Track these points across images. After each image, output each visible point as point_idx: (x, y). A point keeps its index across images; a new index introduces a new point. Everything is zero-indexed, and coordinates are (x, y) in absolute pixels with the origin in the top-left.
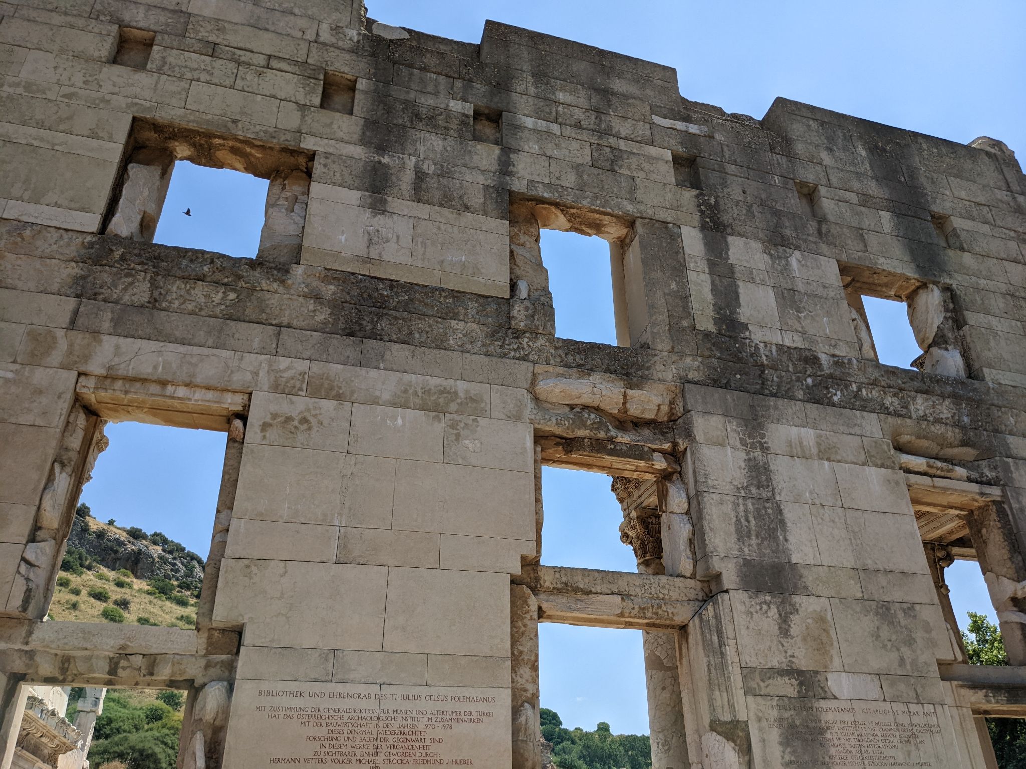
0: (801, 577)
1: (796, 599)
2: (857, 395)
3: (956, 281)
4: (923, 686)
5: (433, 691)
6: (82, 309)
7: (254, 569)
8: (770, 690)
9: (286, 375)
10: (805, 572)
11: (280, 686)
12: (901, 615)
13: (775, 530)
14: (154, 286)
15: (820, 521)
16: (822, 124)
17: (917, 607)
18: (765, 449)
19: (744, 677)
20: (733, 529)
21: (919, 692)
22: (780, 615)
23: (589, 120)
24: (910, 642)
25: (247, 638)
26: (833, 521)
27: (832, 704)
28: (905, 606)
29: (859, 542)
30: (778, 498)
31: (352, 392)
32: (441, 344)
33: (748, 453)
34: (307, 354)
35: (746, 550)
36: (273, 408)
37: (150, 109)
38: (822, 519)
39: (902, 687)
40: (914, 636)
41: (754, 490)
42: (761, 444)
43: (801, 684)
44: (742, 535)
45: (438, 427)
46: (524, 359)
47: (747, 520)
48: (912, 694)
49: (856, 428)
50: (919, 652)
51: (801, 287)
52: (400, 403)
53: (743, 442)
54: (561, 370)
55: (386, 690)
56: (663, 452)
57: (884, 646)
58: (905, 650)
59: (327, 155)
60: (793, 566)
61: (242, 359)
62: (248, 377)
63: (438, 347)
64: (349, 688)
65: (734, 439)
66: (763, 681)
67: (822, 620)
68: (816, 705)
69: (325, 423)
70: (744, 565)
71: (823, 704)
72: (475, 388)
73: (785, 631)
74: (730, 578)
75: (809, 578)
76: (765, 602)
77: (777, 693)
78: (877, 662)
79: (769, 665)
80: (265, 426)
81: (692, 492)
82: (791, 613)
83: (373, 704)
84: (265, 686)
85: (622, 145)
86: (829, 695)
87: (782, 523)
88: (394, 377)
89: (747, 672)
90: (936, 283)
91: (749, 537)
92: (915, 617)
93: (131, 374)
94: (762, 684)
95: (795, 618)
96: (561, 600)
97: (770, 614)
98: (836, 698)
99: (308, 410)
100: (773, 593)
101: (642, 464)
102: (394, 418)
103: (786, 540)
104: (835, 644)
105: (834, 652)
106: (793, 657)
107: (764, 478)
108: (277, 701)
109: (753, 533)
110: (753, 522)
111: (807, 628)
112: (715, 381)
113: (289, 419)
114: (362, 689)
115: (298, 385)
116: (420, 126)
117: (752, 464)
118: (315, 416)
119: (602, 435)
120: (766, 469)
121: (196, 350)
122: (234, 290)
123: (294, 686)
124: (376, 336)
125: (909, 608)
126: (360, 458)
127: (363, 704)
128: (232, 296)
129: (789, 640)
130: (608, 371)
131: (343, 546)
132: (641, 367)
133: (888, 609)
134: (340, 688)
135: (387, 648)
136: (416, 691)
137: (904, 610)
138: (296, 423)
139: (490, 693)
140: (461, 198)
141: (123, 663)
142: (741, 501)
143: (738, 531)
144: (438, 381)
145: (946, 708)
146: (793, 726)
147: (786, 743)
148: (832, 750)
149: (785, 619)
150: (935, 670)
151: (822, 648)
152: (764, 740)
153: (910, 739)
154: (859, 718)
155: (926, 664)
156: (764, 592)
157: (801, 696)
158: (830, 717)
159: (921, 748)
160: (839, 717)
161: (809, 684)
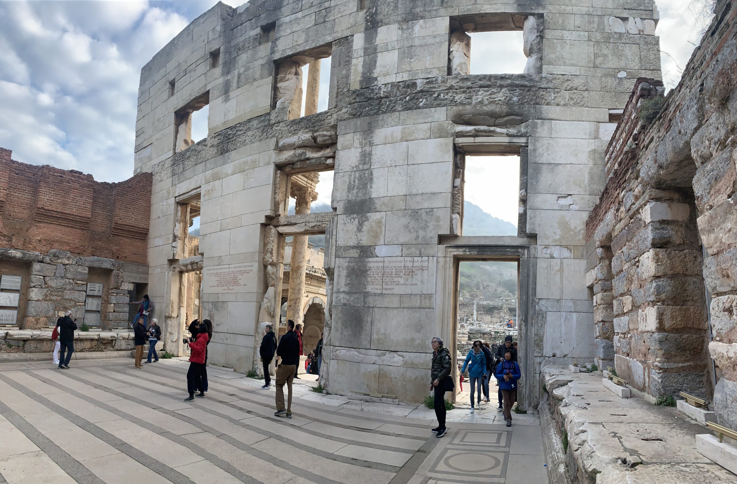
0: (374, 204)
1: (369, 214)
4: (425, 249)
8: (347, 255)
10: (377, 201)
12: (424, 215)
13: (367, 184)
15: (392, 174)
17: (435, 210)
18: (371, 144)
19: (336, 250)
20: (346, 187)
21: (422, 251)
22: (359, 222)
24: (425, 227)
26: (400, 173)
27: (375, 259)
28: (428, 210)
29: (411, 181)
30: (372, 167)
33: (362, 148)
35: (350, 196)
38: (394, 173)
39: (413, 250)
40: (428, 224)
41: (361, 167)
42: (370, 141)
43: (361, 252)
44: (350, 188)
47: (354, 182)
48: (418, 252)
49: (430, 118)
50: (429, 232)
51: (417, 42)
53: (361, 143)
57: (410, 231)
58: (421, 232)
60: (371, 199)
65: (357, 144)
66: (344, 251)
67: (379, 222)
68: (367, 260)
70: (348, 203)
71: (370, 259)
73: (359, 230)
74: (340, 209)
75: (378, 204)
76: (353, 218)
77: (349, 256)
78: (402, 240)
79: (349, 245)
82: (365, 221)
83: (228, 270)
84: (208, 268)
86: (374, 255)
87: (371, 180)
89: (338, 248)
91: (353, 190)
92: (432, 215)
94: (344, 253)
95: (366, 223)
97: (354, 223)
98: (377, 257)
100: (358, 214)
103: (371, 188)
104: (383, 233)
105: (382, 237)
106: (361, 240)
107: (367, 159)
109: (356, 187)
110: (357, 182)
111: (371, 227)
112: (354, 115)
117: (363, 153)
120: (370, 154)
125: (430, 211)
129: (361, 233)
130: (306, 127)
131: (221, 226)
132: (320, 120)
133: (417, 213)
134: (221, 266)
136: (236, 265)
137: (427, 212)
142: (353, 173)
145: (435, 258)
146: (353, 269)
147: (348, 276)
148: (369, 279)
149: (361, 224)
150: (436, 240)
151: (376, 236)
152: (339, 275)
153: (411, 272)
154: (386, 264)
155: (431, 237)
156: (354, 213)
157: (360, 257)
158: (372, 265)
159: (415, 277)
160: (376, 264)
161: (365, 251)
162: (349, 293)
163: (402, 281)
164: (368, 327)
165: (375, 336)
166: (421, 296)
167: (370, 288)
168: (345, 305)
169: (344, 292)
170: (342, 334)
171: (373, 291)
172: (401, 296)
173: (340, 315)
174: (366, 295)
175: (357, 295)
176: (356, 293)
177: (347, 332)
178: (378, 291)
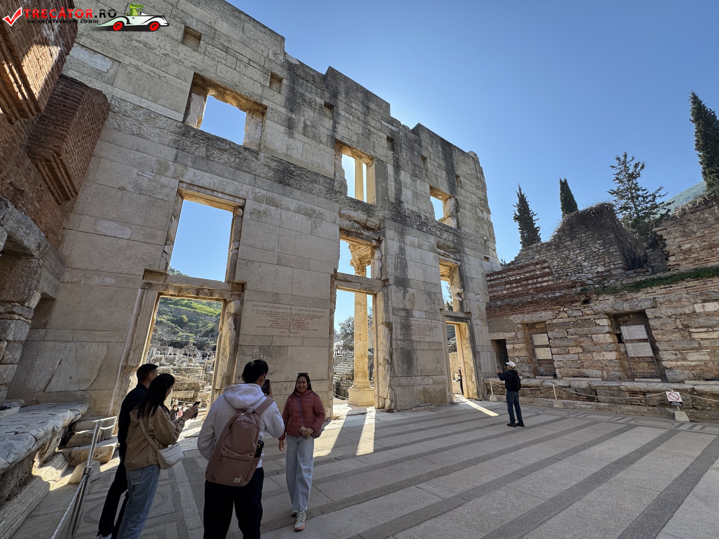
0: (410, 283)
1: (408, 289)
2: (430, 229)
3: (459, 198)
4: (435, 315)
5: (307, 308)
6: (179, 154)
7: (249, 264)
8: (399, 314)
9: (259, 195)
10: (411, 281)
11: (259, 303)
12: (433, 295)
13: (405, 268)
14: (207, 150)
16: (430, 136)
18: (404, 243)
19: (393, 310)
23: (362, 117)
24: (434, 303)
25: (248, 287)
26: (419, 267)
27: (414, 319)
28: (434, 293)
29: (425, 274)
30: (406, 258)
31: (281, 205)
32: (311, 191)
33: (400, 244)
34: (265, 188)
35: (397, 273)
36: (254, 206)
37: (201, 71)
38: (417, 266)
39: (431, 315)
40: (435, 301)
41: (400, 255)
42: (403, 241)
43: (407, 313)
44: (396, 269)
45: (310, 222)
46: (337, 202)
47: (398, 264)
48: (433, 317)
49: (429, 240)
50: (436, 306)
51: (419, 192)
52: (298, 211)
53: (399, 240)
54: (348, 207)
55: (293, 307)
56: (375, 239)
57: (428, 304)
58: (433, 305)
59: (272, 109)
60: (408, 279)
61: (242, 186)
62: (245, 194)
63: (310, 193)
64: (282, 306)
65: (396, 239)
67: (413, 295)
69: (272, 215)
70: (396, 278)
71: (411, 319)
72: (322, 210)
73: (404, 298)
74: (391, 281)
75: (412, 283)
76: (400, 289)
78: (425, 309)
79: (399, 307)
80: (251, 213)
81: (383, 254)
83: (289, 311)
84: (255, 303)
85: (372, 129)
86: (413, 316)
87: (407, 266)
88: (295, 202)
89: (394, 309)
90: (454, 197)
92: (436, 296)
93: (200, 185)
94: (397, 312)
95: (407, 294)
96: (343, 283)
97: (401, 293)
98: (415, 317)
99: (266, 209)
100: (402, 287)
101: (369, 243)
102: (295, 217)
103: (407, 272)
104: (416, 302)
105: (416, 305)
106: (406, 305)
107: (403, 252)
108: (258, 308)
109: (399, 268)
111: (410, 297)
112: (393, 219)
113: (260, 212)
114: (285, 306)
115: (263, 199)
116: (306, 105)
117: (401, 247)
118: (269, 212)
119: (359, 232)
120: (404, 250)
121: (225, 180)
122: (238, 158)
123: (263, 304)
124: (288, 185)
126: (284, 229)
127: (285, 311)
128: (238, 160)
129: (405, 300)
130: (362, 210)
131: (279, 259)
132: (373, 211)
133: (430, 294)
134: (278, 306)
135: (293, 294)
136: (301, 308)
138: (262, 213)
139: (324, 310)
140: (319, 138)
141: (201, 291)
142: (397, 258)
143: (395, 267)
144: (310, 205)
146: (403, 324)
147: (401, 329)
148: (412, 331)
149: (404, 294)
150: (439, 311)
151: (413, 303)
152: (396, 328)
153: (431, 329)
154: (420, 323)
156: (400, 286)
157: (406, 316)
158: (413, 322)
159: (433, 332)
160: (415, 322)
161: (409, 313)
162: (403, 340)
163: (428, 334)
164: (415, 362)
165: (419, 368)
166: (437, 343)
167: (413, 338)
168: (402, 348)
169: (400, 339)
170: (402, 368)
171: (415, 339)
172: (429, 342)
173: (400, 356)
174: (412, 341)
175: (408, 342)
176: (407, 340)
177: (405, 367)
178: (418, 340)
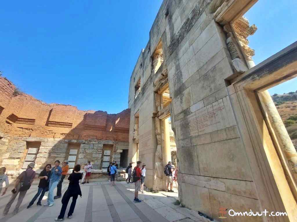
0: (185, 85)
1: (184, 92)
4: (218, 94)
8: (179, 119)
10: (186, 83)
13: (180, 78)
15: (189, 65)
17: (217, 66)
18: (178, 60)
19: (174, 118)
21: (216, 97)
22: (181, 99)
26: (193, 62)
28: (212, 69)
29: (199, 61)
30: (181, 69)
31: (143, 102)
33: (175, 64)
35: (175, 88)
39: (211, 99)
40: (215, 78)
41: (177, 73)
43: (184, 114)
44: (175, 85)
46: (153, 82)
47: (176, 81)
48: (214, 99)
49: (199, 25)
50: (217, 82)
54: (155, 79)
57: (205, 89)
67: (189, 93)
68: (187, 117)
70: (175, 92)
71: (189, 116)
73: (181, 102)
76: (178, 98)
78: (202, 97)
79: (179, 113)
82: (183, 97)
84: (140, 140)
86: (190, 113)
89: (175, 116)
92: (216, 70)
93: (136, 113)
94: (177, 118)
97: (179, 100)
98: (192, 113)
100: (179, 95)
101: (167, 83)
103: (182, 79)
104: (192, 98)
106: (183, 108)
107: (178, 67)
111: (186, 98)
112: (171, 54)
119: (161, 84)
120: (179, 64)
125: (214, 69)
126: (144, 110)
129: (183, 104)
130: (159, 72)
131: (143, 122)
133: (207, 75)
135: (145, 133)
136: (146, 137)
137: (212, 71)
142: (174, 77)
145: (228, 97)
146: (183, 125)
147: (181, 130)
148: (191, 128)
150: (224, 84)
151: (189, 101)
152: (177, 131)
154: (197, 116)
155: (220, 84)
157: (184, 116)
158: (190, 119)
159: (217, 117)
160: (192, 118)
161: (186, 112)
162: (183, 140)
166: (225, 130)
167: (192, 134)
168: (183, 147)
169: (181, 139)
170: (184, 165)
171: (194, 135)
172: (211, 133)
174: (191, 138)
175: (187, 140)
177: (187, 164)
178: (197, 134)
